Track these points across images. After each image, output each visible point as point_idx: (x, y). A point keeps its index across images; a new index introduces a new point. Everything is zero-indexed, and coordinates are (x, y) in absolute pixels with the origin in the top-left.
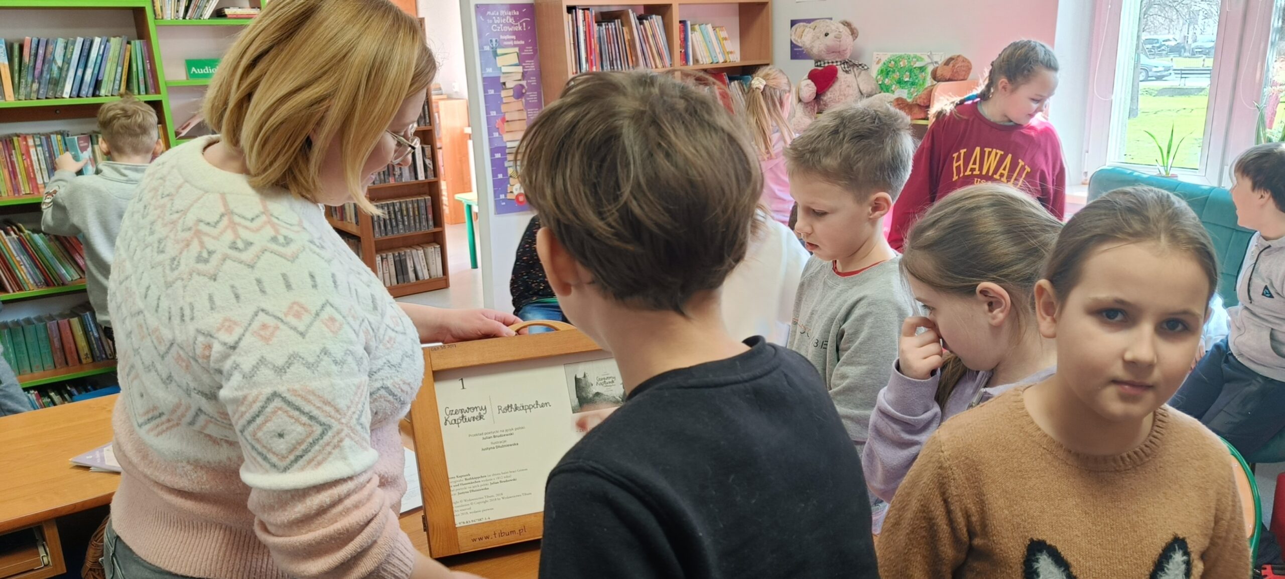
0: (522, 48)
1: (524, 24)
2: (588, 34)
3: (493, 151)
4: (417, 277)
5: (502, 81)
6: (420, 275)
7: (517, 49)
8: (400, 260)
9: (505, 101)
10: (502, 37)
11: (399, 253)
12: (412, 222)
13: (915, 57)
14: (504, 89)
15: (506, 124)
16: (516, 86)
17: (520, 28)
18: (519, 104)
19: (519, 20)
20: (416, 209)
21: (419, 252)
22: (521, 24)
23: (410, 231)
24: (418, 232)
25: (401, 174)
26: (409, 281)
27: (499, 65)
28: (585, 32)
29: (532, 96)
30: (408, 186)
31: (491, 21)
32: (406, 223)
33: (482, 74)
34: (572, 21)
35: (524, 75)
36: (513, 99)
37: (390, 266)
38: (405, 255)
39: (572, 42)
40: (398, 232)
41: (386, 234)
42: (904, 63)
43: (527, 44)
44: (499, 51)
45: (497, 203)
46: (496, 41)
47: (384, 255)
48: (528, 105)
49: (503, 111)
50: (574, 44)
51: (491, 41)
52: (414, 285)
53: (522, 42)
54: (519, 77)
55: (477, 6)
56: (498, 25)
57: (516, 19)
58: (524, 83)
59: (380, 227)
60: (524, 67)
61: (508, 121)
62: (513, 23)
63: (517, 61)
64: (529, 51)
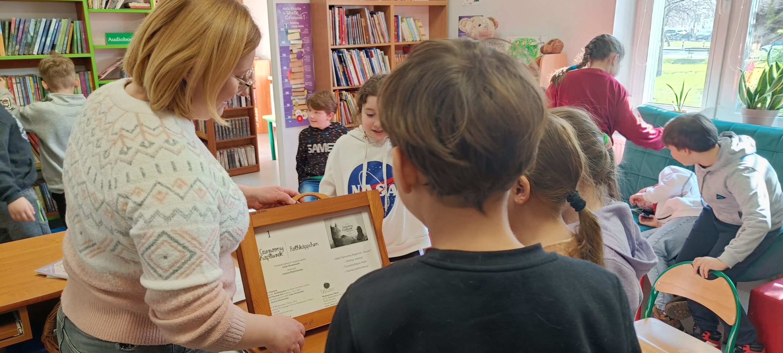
0: (302, 30)
1: (304, 15)
2: (341, 22)
3: (285, 90)
4: (241, 165)
5: (290, 49)
6: (242, 163)
7: (299, 30)
8: (231, 154)
9: (292, 60)
10: (291, 23)
11: (230, 151)
12: (238, 132)
13: (531, 39)
14: (291, 54)
15: (292, 74)
16: (298, 52)
17: (302, 18)
18: (300, 62)
19: (301, 13)
20: (241, 124)
21: (242, 150)
22: (302, 16)
23: (237, 137)
24: (242, 138)
25: (232, 103)
26: (236, 167)
27: (289, 39)
28: (339, 21)
29: (307, 58)
30: (236, 110)
31: (285, 14)
32: (235, 133)
33: (279, 45)
34: (332, 14)
35: (303, 46)
36: (296, 60)
37: (225, 158)
38: (234, 151)
39: (331, 27)
40: (230, 138)
41: (223, 139)
42: (525, 43)
43: (305, 27)
44: (289, 31)
45: (287, 121)
46: (288, 25)
47: (222, 151)
48: (305, 63)
49: (290, 67)
50: (332, 28)
51: (285, 25)
52: (239, 169)
53: (303, 26)
54: (300, 47)
55: (277, 4)
56: (289, 16)
57: (300, 12)
58: (303, 50)
59: (219, 134)
60: (303, 41)
61: (293, 73)
62: (298, 15)
63: (299, 38)
64: (306, 31)
